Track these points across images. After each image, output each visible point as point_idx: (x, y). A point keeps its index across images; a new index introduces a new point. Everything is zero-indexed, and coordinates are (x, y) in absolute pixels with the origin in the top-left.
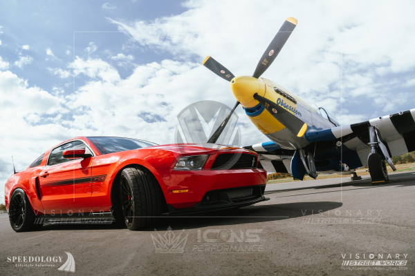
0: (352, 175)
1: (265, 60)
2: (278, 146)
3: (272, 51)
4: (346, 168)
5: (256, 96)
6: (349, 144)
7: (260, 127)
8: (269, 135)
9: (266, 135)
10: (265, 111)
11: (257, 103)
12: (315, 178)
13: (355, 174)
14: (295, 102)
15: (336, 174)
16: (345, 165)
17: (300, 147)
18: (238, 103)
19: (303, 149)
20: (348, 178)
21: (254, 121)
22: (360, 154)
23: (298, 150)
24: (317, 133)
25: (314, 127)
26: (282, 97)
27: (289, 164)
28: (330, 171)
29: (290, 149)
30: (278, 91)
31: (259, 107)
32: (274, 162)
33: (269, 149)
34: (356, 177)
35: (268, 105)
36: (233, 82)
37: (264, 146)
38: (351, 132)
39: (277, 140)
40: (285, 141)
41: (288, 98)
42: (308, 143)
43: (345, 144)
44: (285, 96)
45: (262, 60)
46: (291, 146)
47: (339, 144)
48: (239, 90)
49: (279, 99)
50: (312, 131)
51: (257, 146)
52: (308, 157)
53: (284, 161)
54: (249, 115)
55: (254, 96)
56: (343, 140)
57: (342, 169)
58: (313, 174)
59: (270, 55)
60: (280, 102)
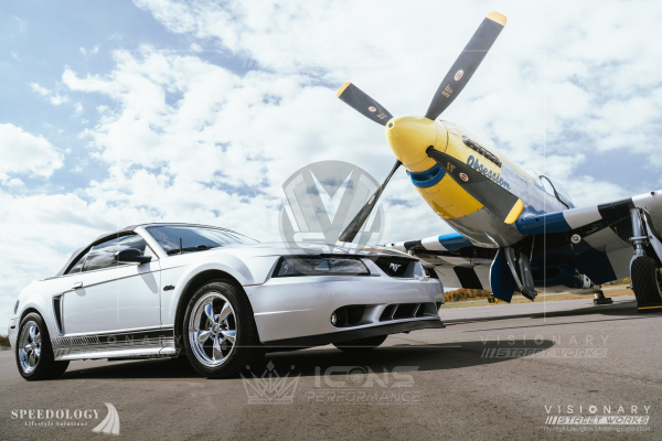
0: (596, 296)
1: (448, 88)
2: (468, 240)
3: (461, 72)
4: (587, 282)
5: (431, 151)
6: (594, 239)
7: (437, 208)
8: (452, 221)
9: (447, 220)
10: (447, 178)
11: (432, 163)
12: (532, 298)
13: (601, 293)
15: (567, 293)
16: (585, 277)
17: (505, 243)
18: (399, 164)
19: (511, 246)
20: (589, 301)
21: (426, 196)
22: (613, 258)
23: (502, 249)
24: (537, 219)
25: (531, 209)
26: (476, 155)
27: (485, 273)
28: (557, 288)
29: (488, 246)
30: (469, 144)
31: (435, 169)
32: (458, 270)
33: (452, 247)
34: (602, 299)
35: (453, 167)
36: (391, 125)
37: (442, 241)
38: (599, 217)
39: (466, 230)
40: (480, 231)
41: (486, 156)
42: (521, 236)
43: (586, 239)
44: (481, 152)
45: (442, 88)
46: (490, 242)
47: (576, 239)
48: (400, 141)
49: (471, 157)
50: (527, 215)
51: (430, 240)
52: (520, 261)
53: (476, 269)
54: (418, 185)
55: (427, 152)
56: (584, 230)
57: (579, 285)
58: (529, 292)
59: (457, 78)
60: (472, 163)
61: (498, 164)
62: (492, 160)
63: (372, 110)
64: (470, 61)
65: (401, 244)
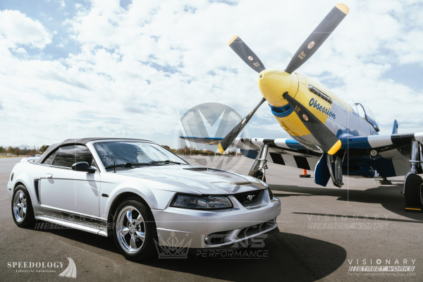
0: (381, 179)
1: (302, 53)
3: (313, 43)
4: (376, 174)
5: (286, 95)
8: (296, 136)
11: (285, 102)
12: (340, 187)
13: (385, 178)
14: (330, 102)
16: (376, 171)
18: (264, 100)
22: (396, 162)
23: (325, 154)
26: (316, 98)
30: (312, 90)
32: (296, 158)
34: (385, 181)
35: (299, 109)
37: (287, 143)
38: (392, 143)
41: (323, 97)
43: (381, 153)
44: (319, 95)
47: (374, 153)
48: (266, 87)
49: (312, 99)
52: (336, 162)
53: (307, 158)
54: (276, 115)
55: (283, 96)
56: (379, 149)
57: (372, 176)
58: (338, 183)
59: (309, 47)
60: (312, 103)
62: (326, 100)
63: (250, 58)
65: (261, 140)
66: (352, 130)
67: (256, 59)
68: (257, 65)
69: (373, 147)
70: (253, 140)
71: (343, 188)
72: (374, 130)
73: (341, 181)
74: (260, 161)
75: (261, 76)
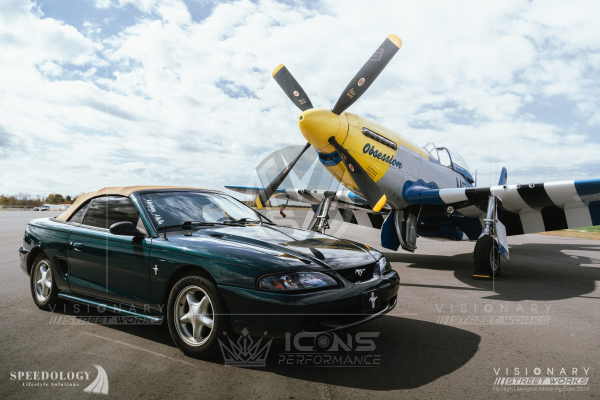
1: (352, 91)
3: (363, 80)
4: (465, 236)
5: (332, 140)
8: (353, 190)
9: (349, 188)
10: (342, 164)
11: (332, 149)
12: (411, 251)
16: (463, 233)
17: (396, 207)
18: (308, 145)
19: (401, 209)
21: (330, 171)
23: (394, 211)
25: (421, 182)
26: (372, 143)
30: (367, 134)
31: (335, 154)
33: (357, 202)
35: (346, 157)
37: (351, 197)
38: (466, 198)
41: (383, 142)
42: (406, 205)
43: (459, 210)
44: (378, 140)
45: (347, 91)
47: (450, 210)
48: (307, 128)
49: (368, 145)
50: (417, 188)
51: (342, 196)
52: (408, 221)
54: (324, 163)
55: (329, 140)
56: (457, 205)
57: (459, 238)
58: (410, 246)
59: (360, 84)
60: (368, 150)
61: (394, 148)
62: (388, 145)
63: (296, 94)
64: (371, 72)
65: (321, 192)
66: (427, 181)
67: (303, 95)
68: (303, 102)
69: (447, 202)
70: (312, 192)
71: (416, 252)
72: (463, 180)
73: (414, 243)
74: (319, 219)
75: (301, 118)
